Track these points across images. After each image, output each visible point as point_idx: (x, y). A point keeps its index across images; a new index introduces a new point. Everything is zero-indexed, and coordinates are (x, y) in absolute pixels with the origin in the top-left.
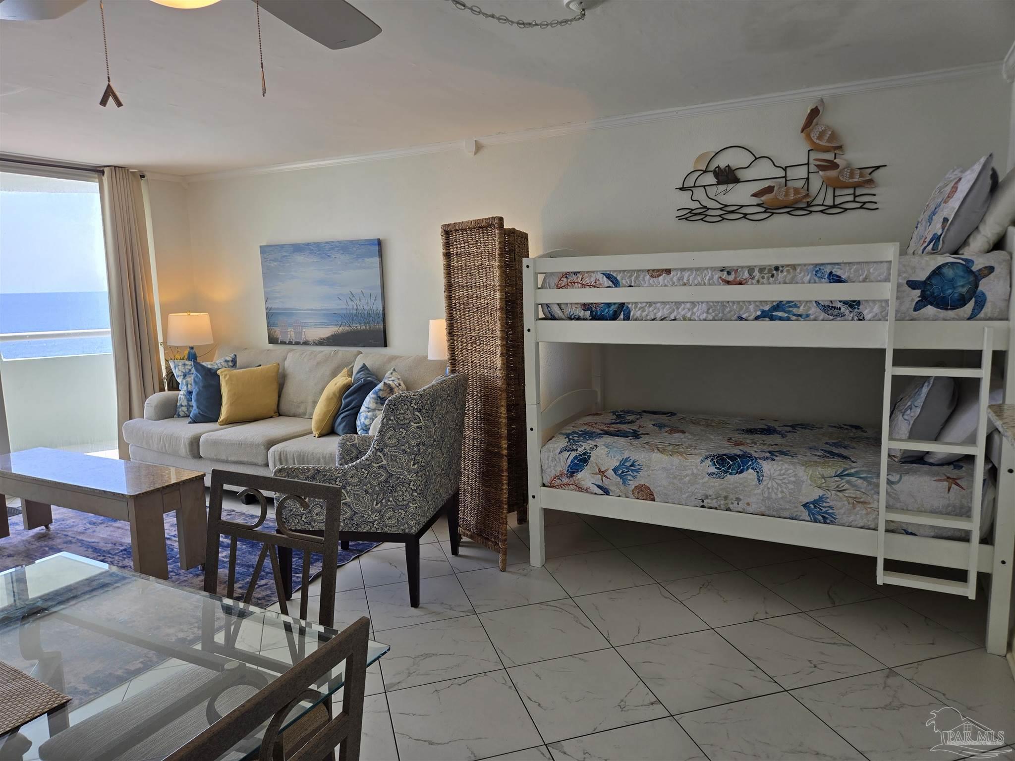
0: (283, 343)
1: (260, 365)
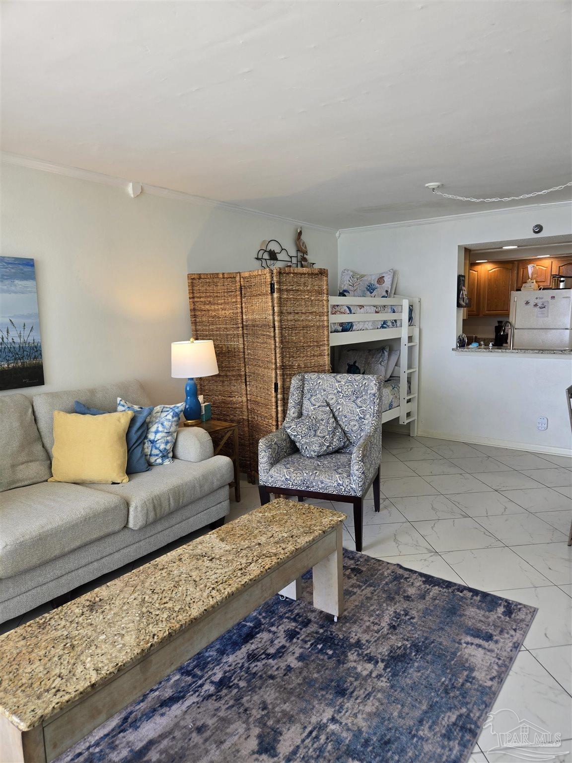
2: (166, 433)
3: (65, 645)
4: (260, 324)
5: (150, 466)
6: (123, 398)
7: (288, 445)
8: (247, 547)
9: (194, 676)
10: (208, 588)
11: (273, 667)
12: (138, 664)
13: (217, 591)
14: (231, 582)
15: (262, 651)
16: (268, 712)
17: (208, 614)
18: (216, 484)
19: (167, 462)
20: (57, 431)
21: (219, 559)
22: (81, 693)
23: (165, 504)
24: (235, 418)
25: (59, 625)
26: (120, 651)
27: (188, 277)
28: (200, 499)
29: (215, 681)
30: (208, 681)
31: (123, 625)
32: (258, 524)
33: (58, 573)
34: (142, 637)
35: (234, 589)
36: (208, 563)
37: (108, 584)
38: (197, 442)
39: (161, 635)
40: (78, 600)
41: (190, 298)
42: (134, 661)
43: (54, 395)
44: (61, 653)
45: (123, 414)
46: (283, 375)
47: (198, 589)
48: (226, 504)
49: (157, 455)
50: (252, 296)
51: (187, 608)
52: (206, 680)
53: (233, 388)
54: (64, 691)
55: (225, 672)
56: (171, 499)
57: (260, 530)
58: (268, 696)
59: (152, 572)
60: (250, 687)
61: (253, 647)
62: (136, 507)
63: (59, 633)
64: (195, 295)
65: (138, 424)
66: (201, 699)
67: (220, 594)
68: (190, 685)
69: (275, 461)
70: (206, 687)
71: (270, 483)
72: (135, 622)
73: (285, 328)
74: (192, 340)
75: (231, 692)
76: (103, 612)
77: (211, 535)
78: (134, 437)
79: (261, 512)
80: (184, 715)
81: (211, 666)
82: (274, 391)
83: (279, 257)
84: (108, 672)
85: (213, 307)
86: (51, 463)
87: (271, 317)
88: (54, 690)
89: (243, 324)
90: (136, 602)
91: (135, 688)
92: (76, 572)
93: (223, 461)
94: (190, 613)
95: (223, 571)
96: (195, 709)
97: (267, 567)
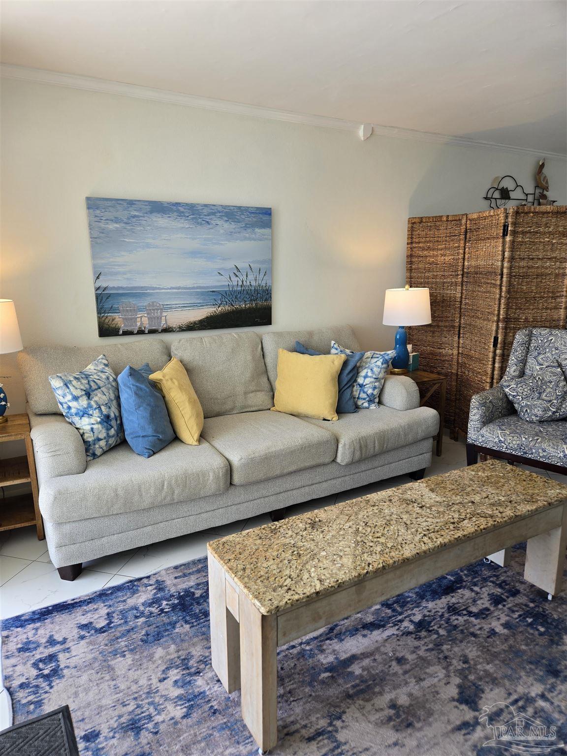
2: (375, 378)
3: (293, 552)
4: (484, 271)
5: (357, 408)
6: (337, 342)
7: (504, 405)
8: (459, 503)
9: (394, 610)
10: (420, 534)
11: (475, 625)
12: (355, 586)
13: (429, 538)
14: (443, 533)
15: (464, 607)
16: (469, 667)
17: (420, 557)
18: (421, 434)
19: (373, 407)
20: (281, 367)
21: (430, 508)
22: (308, 597)
23: (371, 446)
24: (443, 371)
25: (287, 533)
26: (339, 569)
27: (409, 221)
28: (403, 447)
29: (414, 620)
30: (408, 619)
31: (340, 548)
32: (471, 482)
33: (278, 490)
34: (358, 563)
35: (446, 541)
36: (418, 510)
37: (326, 508)
38: (404, 391)
39: (376, 566)
40: (301, 516)
41: (408, 244)
42: (352, 581)
43: (279, 335)
44: (290, 558)
45: (337, 357)
46: (506, 328)
47: (409, 532)
48: (428, 456)
49: (364, 399)
50: (479, 240)
51: (399, 547)
52: (405, 617)
53: (444, 340)
54: (294, 590)
55: (425, 616)
56: (376, 442)
57: (474, 488)
58: (470, 651)
59: (364, 506)
60: (451, 637)
61: (454, 600)
62: (345, 445)
63: (287, 541)
64: (414, 240)
65: (349, 368)
66: (401, 633)
67: (432, 542)
68: (390, 617)
69: (487, 421)
70: (406, 624)
71: (480, 443)
72: (351, 548)
73: (514, 276)
74: (407, 287)
75: (430, 636)
76: (323, 532)
77: (420, 484)
78: (345, 379)
79: (473, 470)
80: (384, 642)
81: (411, 606)
82: (492, 346)
83: (512, 195)
84: (330, 585)
85: (431, 252)
86: (274, 395)
87: (499, 264)
88: (286, 588)
89: (463, 271)
90: (351, 530)
91: (350, 606)
92: (291, 492)
93: (429, 413)
94: (402, 552)
95: (435, 521)
96: (395, 641)
97: (482, 527)
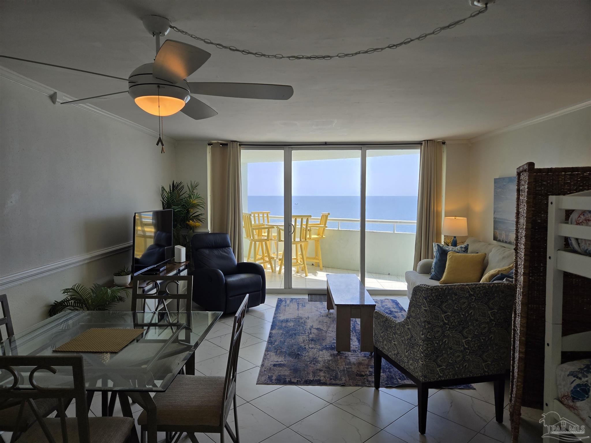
0: (499, 241)
1: (478, 253)
